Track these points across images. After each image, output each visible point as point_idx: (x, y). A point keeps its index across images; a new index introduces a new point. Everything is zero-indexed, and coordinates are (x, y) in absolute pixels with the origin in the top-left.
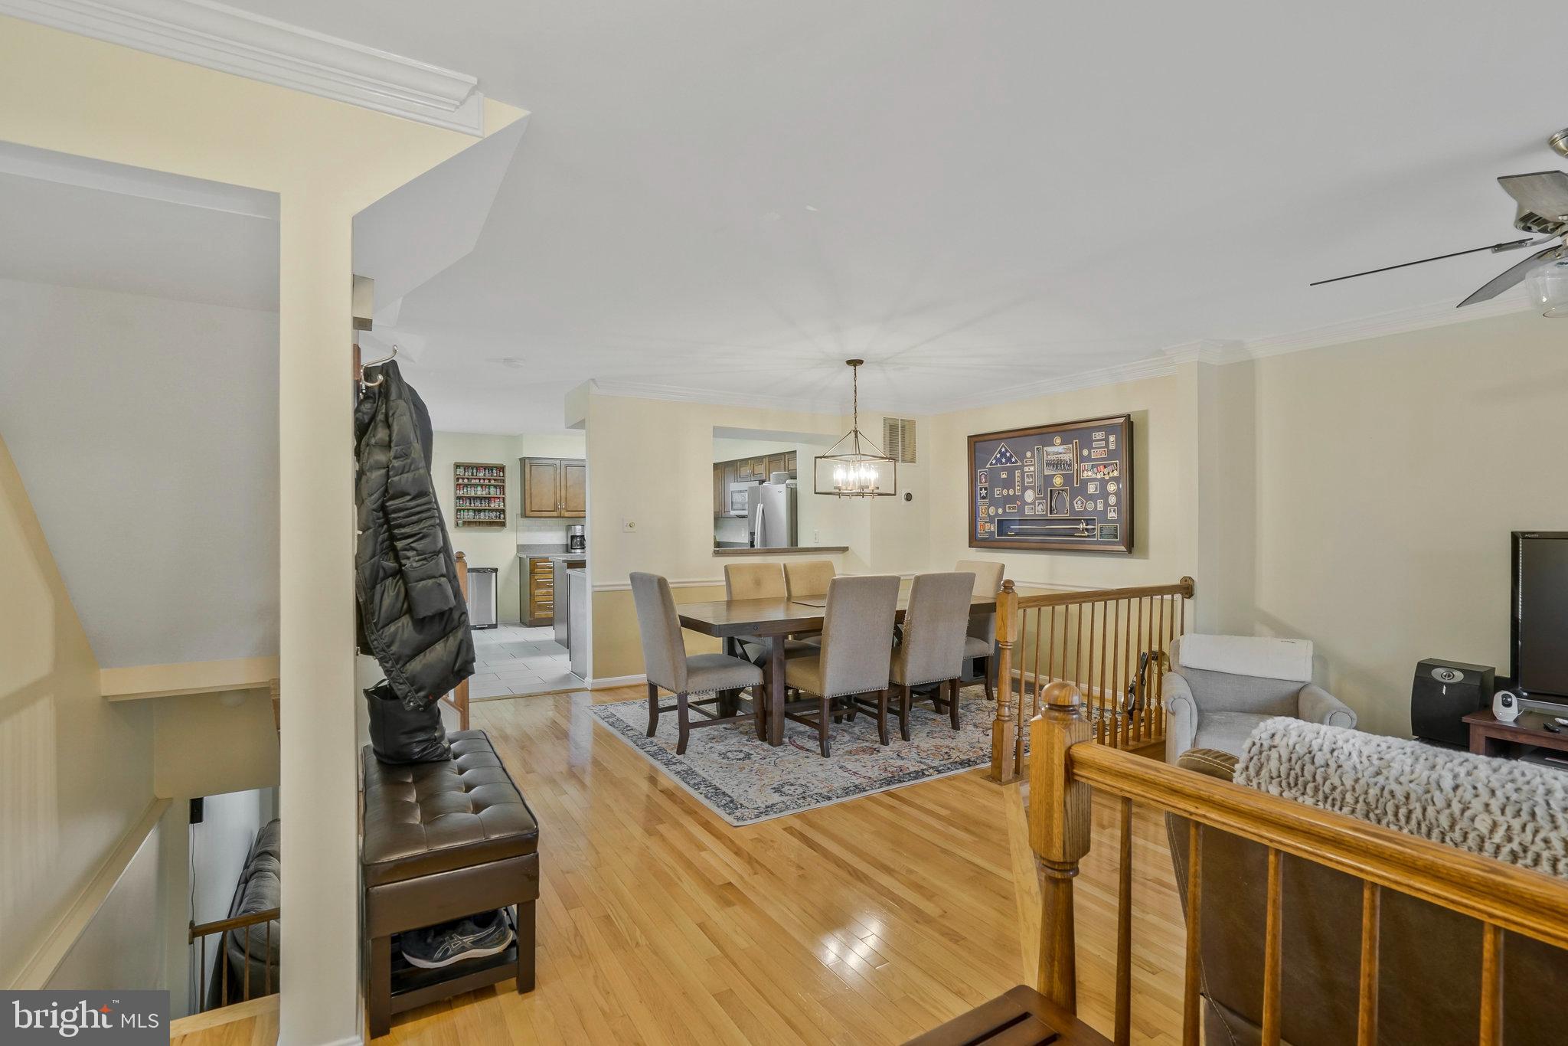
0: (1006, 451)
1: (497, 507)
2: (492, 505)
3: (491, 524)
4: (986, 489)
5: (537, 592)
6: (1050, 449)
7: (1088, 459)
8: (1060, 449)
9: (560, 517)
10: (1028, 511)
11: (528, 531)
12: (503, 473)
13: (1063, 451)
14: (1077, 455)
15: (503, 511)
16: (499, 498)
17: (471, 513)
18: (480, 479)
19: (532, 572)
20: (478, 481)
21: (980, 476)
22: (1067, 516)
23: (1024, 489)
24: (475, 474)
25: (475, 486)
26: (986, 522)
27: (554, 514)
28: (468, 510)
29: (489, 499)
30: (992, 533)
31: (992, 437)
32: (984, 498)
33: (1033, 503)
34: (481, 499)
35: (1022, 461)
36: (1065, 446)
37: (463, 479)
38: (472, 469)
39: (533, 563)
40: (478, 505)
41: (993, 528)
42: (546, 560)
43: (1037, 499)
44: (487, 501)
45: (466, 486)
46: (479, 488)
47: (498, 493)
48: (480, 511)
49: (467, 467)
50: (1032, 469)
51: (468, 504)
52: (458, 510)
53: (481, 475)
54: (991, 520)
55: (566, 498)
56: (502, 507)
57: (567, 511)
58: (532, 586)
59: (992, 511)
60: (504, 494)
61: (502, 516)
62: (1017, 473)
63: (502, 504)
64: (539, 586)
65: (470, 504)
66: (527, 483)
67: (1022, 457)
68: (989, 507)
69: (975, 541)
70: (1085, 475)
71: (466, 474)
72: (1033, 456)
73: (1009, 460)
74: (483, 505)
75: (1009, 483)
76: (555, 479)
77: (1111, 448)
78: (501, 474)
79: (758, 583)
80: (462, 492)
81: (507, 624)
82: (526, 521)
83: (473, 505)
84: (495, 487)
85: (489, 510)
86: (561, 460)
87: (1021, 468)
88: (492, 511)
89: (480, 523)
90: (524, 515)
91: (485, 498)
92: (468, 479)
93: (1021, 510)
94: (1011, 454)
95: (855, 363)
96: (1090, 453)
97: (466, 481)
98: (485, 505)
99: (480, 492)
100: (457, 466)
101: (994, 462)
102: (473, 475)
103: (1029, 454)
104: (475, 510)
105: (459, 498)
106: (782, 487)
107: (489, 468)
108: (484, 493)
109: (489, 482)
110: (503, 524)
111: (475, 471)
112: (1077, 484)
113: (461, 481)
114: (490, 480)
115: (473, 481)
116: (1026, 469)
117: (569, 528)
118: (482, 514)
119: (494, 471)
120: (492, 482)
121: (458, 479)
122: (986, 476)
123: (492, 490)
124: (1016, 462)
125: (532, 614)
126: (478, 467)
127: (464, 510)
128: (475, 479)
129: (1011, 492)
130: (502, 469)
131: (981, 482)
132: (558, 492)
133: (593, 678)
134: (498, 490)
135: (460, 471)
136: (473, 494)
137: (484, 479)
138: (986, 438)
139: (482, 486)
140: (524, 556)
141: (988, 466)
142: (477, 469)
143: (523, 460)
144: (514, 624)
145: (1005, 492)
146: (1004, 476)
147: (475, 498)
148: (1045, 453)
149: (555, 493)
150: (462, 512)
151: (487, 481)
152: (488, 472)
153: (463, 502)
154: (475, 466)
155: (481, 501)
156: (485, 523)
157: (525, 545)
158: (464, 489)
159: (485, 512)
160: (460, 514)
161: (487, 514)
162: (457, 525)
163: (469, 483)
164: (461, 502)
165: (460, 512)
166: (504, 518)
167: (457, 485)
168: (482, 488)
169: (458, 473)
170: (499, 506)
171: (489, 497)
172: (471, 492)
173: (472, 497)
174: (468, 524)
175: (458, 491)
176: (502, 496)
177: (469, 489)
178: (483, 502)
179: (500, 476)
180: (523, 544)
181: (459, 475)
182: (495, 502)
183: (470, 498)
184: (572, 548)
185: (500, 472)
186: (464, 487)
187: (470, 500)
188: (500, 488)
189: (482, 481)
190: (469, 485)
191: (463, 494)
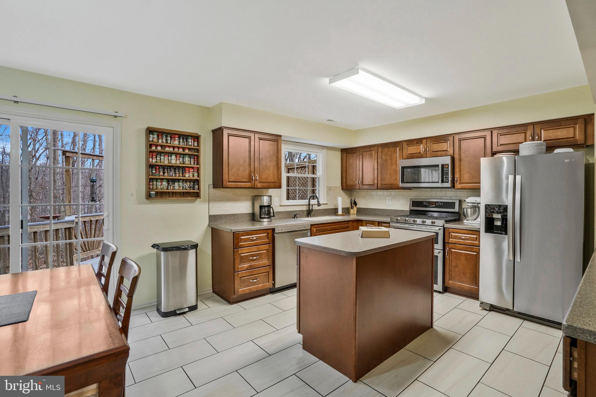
1: (191, 177)
2: (187, 175)
3: (184, 194)
9: (250, 187)
11: (219, 201)
12: (198, 142)
15: (198, 182)
16: (193, 168)
17: (165, 183)
18: (174, 147)
20: (171, 149)
24: (169, 142)
25: (171, 153)
27: (248, 184)
28: (162, 179)
29: (184, 168)
34: (175, 168)
37: (156, 146)
38: (166, 136)
39: (237, 236)
40: (172, 175)
44: (181, 170)
45: (160, 153)
46: (173, 157)
47: (192, 163)
48: (174, 181)
49: (161, 133)
51: (161, 173)
52: (151, 180)
53: (175, 142)
55: (260, 171)
56: (196, 177)
57: (260, 183)
60: (198, 164)
61: (196, 187)
63: (196, 174)
65: (164, 173)
66: (225, 154)
71: (160, 141)
76: (250, 151)
78: (196, 144)
80: (154, 161)
82: (218, 192)
83: (166, 174)
84: (190, 156)
85: (183, 180)
86: (254, 133)
88: (186, 181)
89: (174, 194)
90: (215, 186)
91: (179, 167)
92: (161, 146)
97: (159, 148)
98: (178, 175)
99: (174, 161)
100: (150, 131)
102: (167, 142)
104: (168, 180)
105: (151, 166)
107: (184, 136)
108: (178, 162)
109: (183, 151)
110: (197, 195)
111: (169, 138)
113: (154, 148)
114: (184, 149)
115: (167, 149)
117: (255, 198)
118: (176, 184)
119: (189, 140)
120: (187, 151)
121: (151, 146)
123: (187, 159)
126: (172, 134)
127: (157, 179)
128: (169, 147)
130: (196, 138)
132: (252, 163)
134: (192, 160)
135: (153, 138)
136: (166, 163)
137: (179, 148)
139: (176, 154)
142: (171, 137)
143: (216, 130)
147: (170, 167)
149: (249, 165)
150: (155, 183)
151: (181, 150)
152: (183, 140)
153: (156, 170)
154: (168, 133)
155: (175, 171)
156: (179, 194)
157: (217, 215)
158: (156, 157)
159: (179, 182)
160: (153, 184)
161: (181, 184)
162: (149, 196)
163: (163, 151)
164: (154, 171)
165: (153, 182)
166: (199, 189)
167: (150, 152)
168: (176, 157)
169: (151, 139)
170: (193, 176)
171: (183, 167)
172: (165, 160)
173: (165, 166)
174: (161, 195)
175: (151, 159)
176: (195, 166)
177: (162, 157)
178: (177, 171)
179: (194, 146)
180: (215, 215)
181: (152, 141)
182: (189, 172)
183: (164, 167)
184: (261, 218)
185: (194, 141)
186: (157, 154)
187: (164, 169)
188: (194, 159)
189: (176, 150)
190: (163, 153)
191: (156, 162)
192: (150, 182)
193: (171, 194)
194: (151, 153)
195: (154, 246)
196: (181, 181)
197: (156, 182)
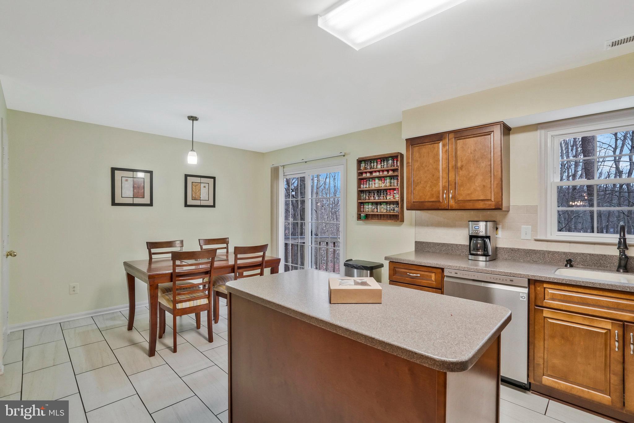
1: (392, 200)
2: (388, 198)
9: (454, 209)
15: (401, 204)
16: (394, 189)
17: (370, 207)
18: (379, 171)
20: (377, 174)
24: (375, 167)
25: (373, 178)
27: (439, 205)
28: (368, 203)
34: (379, 191)
37: (366, 173)
38: (373, 162)
39: (392, 267)
40: (377, 198)
45: (369, 179)
46: (377, 181)
47: (396, 184)
48: (377, 203)
49: (367, 161)
55: (455, 184)
56: (397, 199)
61: (396, 209)
63: (397, 196)
65: (369, 197)
71: (368, 168)
80: (365, 186)
83: (372, 198)
84: (393, 177)
85: (387, 203)
91: (383, 190)
92: (370, 172)
97: (368, 175)
98: (382, 198)
99: (378, 184)
100: (359, 161)
102: (373, 168)
104: (374, 203)
105: (361, 192)
108: (382, 185)
110: (402, 218)
111: (375, 163)
113: (364, 175)
115: (374, 174)
118: (380, 207)
119: (391, 161)
120: (391, 173)
121: (361, 174)
123: (390, 180)
127: (365, 203)
128: (375, 172)
130: (397, 157)
132: (445, 175)
134: (395, 181)
135: (363, 166)
136: (373, 187)
137: (388, 171)
139: (380, 178)
142: (377, 162)
147: (373, 191)
149: (441, 178)
151: (385, 173)
153: (366, 195)
154: (372, 159)
155: (379, 194)
156: (386, 217)
157: (424, 242)
158: (366, 183)
160: (364, 207)
161: (384, 206)
162: (359, 218)
163: (372, 176)
165: (361, 205)
168: (381, 180)
169: (362, 168)
170: (394, 198)
171: (386, 189)
172: (372, 185)
173: (370, 190)
174: (370, 217)
175: (361, 186)
176: (396, 187)
177: (371, 183)
179: (397, 166)
180: (421, 242)
182: (393, 193)
183: (369, 192)
186: (366, 181)
188: (397, 179)
189: (381, 173)
192: (359, 205)
193: (379, 217)
194: (361, 180)
196: (384, 204)
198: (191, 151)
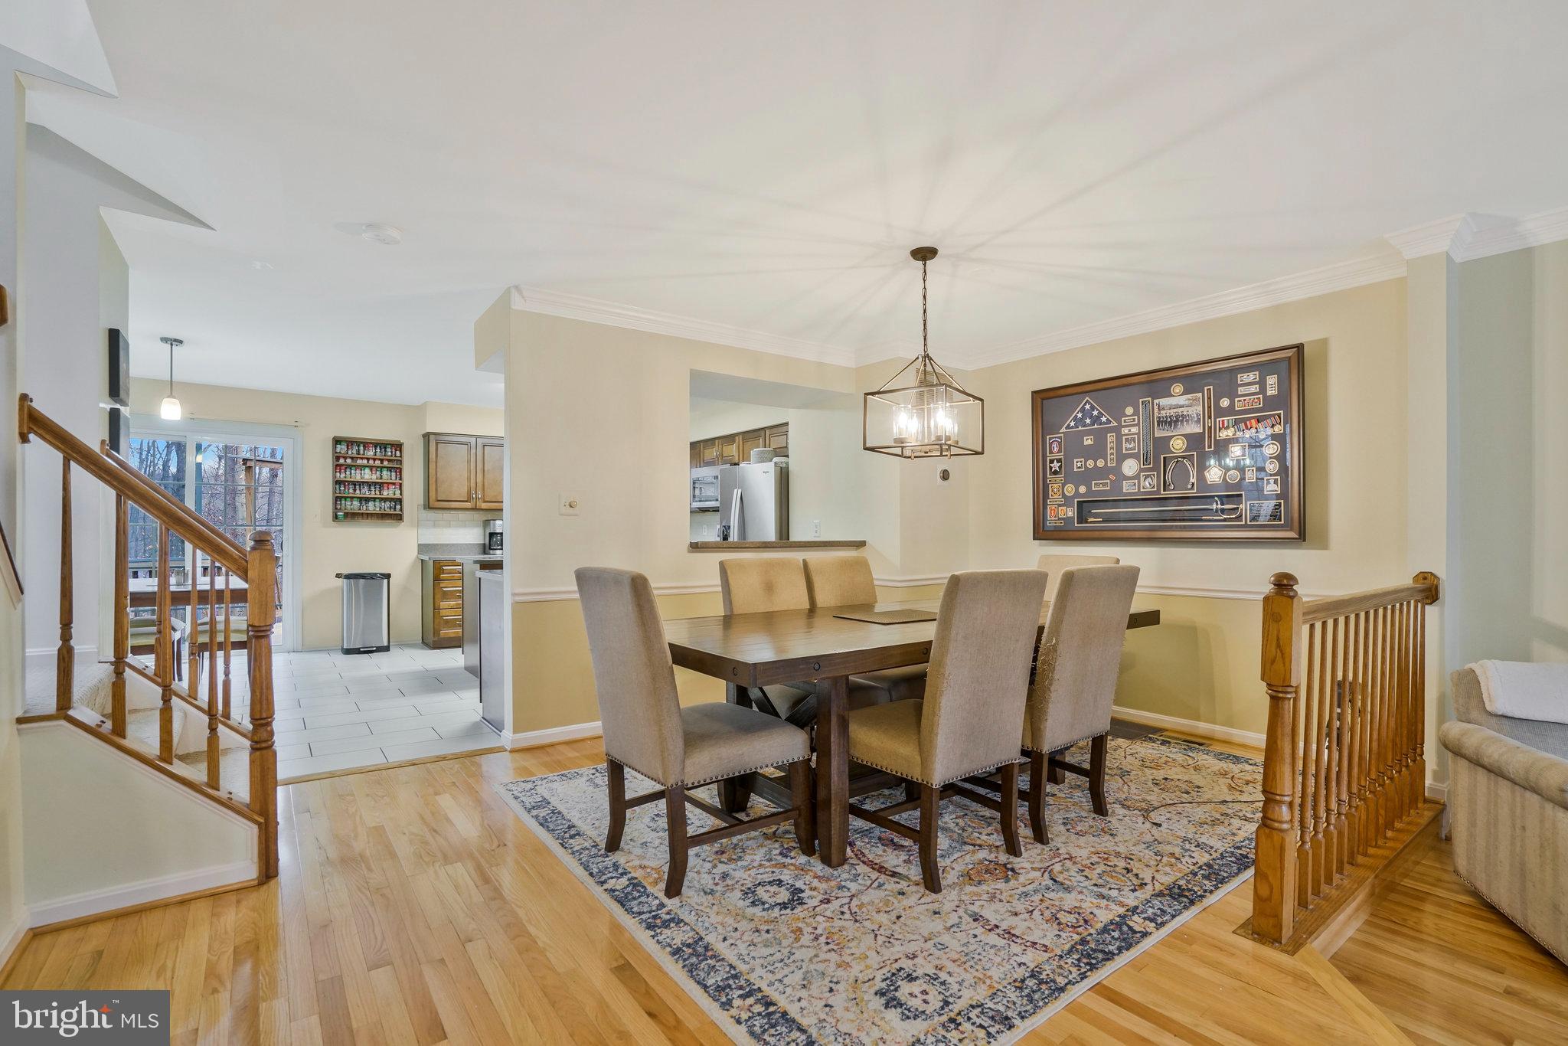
0: (1093, 408)
1: (391, 496)
2: (385, 493)
3: (383, 516)
4: (1059, 461)
5: (444, 604)
6: (1164, 402)
7: (1230, 411)
8: (1182, 400)
9: (475, 509)
10: (1127, 488)
11: (435, 526)
12: (401, 451)
13: (1187, 403)
14: (1210, 407)
15: (400, 501)
16: (394, 484)
17: (356, 503)
18: (368, 459)
19: (437, 579)
20: (365, 462)
21: (1051, 444)
22: (1194, 492)
23: (1121, 458)
24: (362, 452)
25: (364, 467)
26: (1059, 505)
27: (468, 505)
28: (352, 498)
29: (381, 485)
30: (1067, 520)
31: (1070, 391)
32: (1055, 473)
33: (1137, 477)
34: (369, 484)
35: (1119, 422)
36: (1189, 396)
37: (345, 458)
38: (358, 446)
39: (438, 566)
40: (365, 492)
41: (1071, 512)
42: (453, 562)
43: (1142, 470)
44: (377, 487)
45: (350, 467)
46: (367, 471)
47: (393, 478)
48: (367, 500)
49: (350, 443)
50: (1134, 430)
51: (351, 491)
52: (338, 499)
53: (370, 453)
54: (1067, 501)
55: (483, 485)
56: (398, 495)
57: (485, 502)
58: (436, 597)
59: (1070, 490)
60: (400, 479)
61: (398, 507)
62: (1111, 438)
63: (398, 492)
64: (446, 596)
65: (355, 490)
66: (432, 466)
67: (1119, 415)
68: (1064, 485)
69: (1042, 532)
70: (1224, 434)
71: (350, 452)
72: (1136, 412)
73: (1096, 420)
74: (373, 492)
75: (1098, 451)
76: (469, 462)
77: (1269, 393)
78: (398, 454)
79: (769, 588)
80: (343, 475)
81: (403, 645)
82: (431, 514)
83: (358, 492)
84: (390, 469)
85: (381, 499)
86: (477, 437)
87: (1117, 430)
88: (385, 500)
89: (369, 516)
90: (428, 506)
91: (375, 483)
92: (352, 458)
93: (1117, 486)
94: (1100, 412)
95: (924, 254)
96: (1232, 404)
97: (349, 461)
98: (375, 493)
99: (368, 475)
100: (337, 441)
101: (1072, 424)
102: (359, 454)
103: (1129, 410)
104: (361, 499)
105: (338, 483)
106: (770, 467)
107: (382, 445)
108: (374, 477)
109: (382, 463)
110: (399, 517)
111: (362, 448)
112: (1210, 447)
113: (342, 461)
114: (382, 461)
115: (359, 462)
116: (1125, 431)
117: (486, 523)
118: (371, 504)
119: (389, 450)
120: (386, 463)
121: (338, 458)
122: (1060, 443)
123: (385, 472)
124: (1109, 421)
125: (436, 632)
126: (366, 444)
127: (346, 498)
128: (362, 458)
129: (1100, 463)
130: (398, 446)
131: (1051, 452)
132: (473, 476)
133: (514, 732)
134: (393, 474)
135: (342, 448)
136: (358, 478)
137: (374, 460)
138: (1062, 392)
139: (371, 468)
140: (426, 558)
141: (1063, 430)
142: (364, 447)
143: (427, 436)
144: (412, 646)
145: (1090, 464)
146: (1088, 441)
147: (361, 484)
148: (1156, 408)
149: (469, 479)
150: (343, 502)
151: (378, 463)
152: (381, 450)
153: (345, 487)
154: (362, 443)
155: (370, 488)
156: (375, 516)
157: (429, 545)
158: (346, 472)
159: (374, 501)
160: (341, 504)
161: (377, 504)
162: (336, 518)
163: (354, 464)
164: (342, 488)
165: (340, 501)
166: (401, 510)
167: (337, 465)
168: (371, 470)
169: (338, 450)
170: (395, 494)
171: (382, 483)
172: (357, 476)
173: (358, 482)
174: (351, 516)
175: (338, 474)
176: (398, 481)
177: (353, 472)
178: (373, 489)
179: (395, 456)
180: (426, 544)
181: (340, 452)
182: (388, 489)
183: (354, 484)
184: (490, 549)
185: (396, 450)
186: (346, 468)
187: (355, 485)
188: (396, 472)
189: (371, 462)
190: (354, 466)
191: (345, 477)
192: (336, 501)
193: (365, 516)
194: (338, 467)
195: (338, 576)
196: (377, 500)
197: (346, 500)
198: (168, 397)
